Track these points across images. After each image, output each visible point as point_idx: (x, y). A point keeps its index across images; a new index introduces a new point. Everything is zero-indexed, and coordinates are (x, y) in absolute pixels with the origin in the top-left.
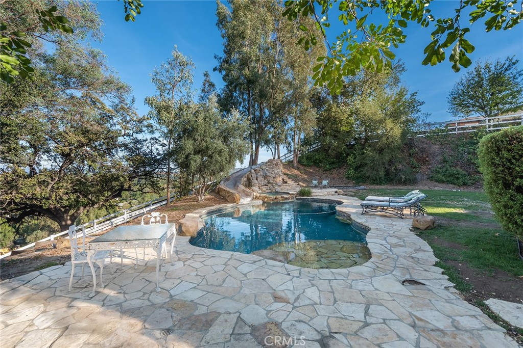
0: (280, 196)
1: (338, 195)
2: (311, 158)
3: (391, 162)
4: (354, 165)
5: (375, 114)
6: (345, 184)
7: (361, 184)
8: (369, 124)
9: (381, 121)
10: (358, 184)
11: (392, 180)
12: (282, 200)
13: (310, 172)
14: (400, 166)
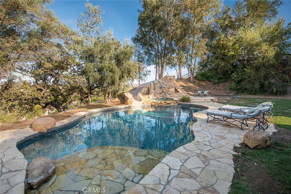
0: (164, 102)
1: (213, 102)
2: (205, 75)
3: (266, 77)
4: (237, 80)
5: (253, 39)
6: (228, 93)
7: (240, 94)
8: (251, 48)
9: (257, 45)
10: (237, 94)
11: (266, 91)
12: (165, 104)
13: (203, 85)
14: (273, 80)
